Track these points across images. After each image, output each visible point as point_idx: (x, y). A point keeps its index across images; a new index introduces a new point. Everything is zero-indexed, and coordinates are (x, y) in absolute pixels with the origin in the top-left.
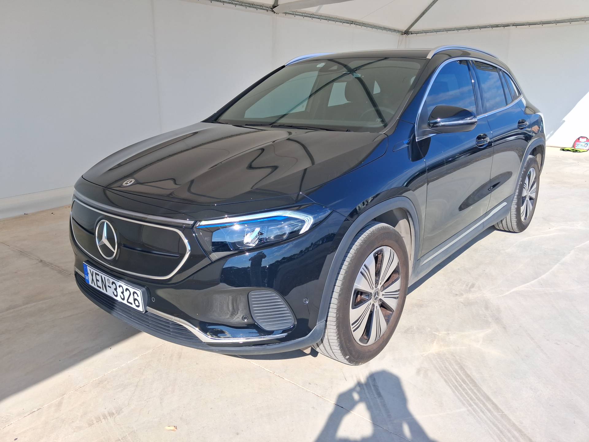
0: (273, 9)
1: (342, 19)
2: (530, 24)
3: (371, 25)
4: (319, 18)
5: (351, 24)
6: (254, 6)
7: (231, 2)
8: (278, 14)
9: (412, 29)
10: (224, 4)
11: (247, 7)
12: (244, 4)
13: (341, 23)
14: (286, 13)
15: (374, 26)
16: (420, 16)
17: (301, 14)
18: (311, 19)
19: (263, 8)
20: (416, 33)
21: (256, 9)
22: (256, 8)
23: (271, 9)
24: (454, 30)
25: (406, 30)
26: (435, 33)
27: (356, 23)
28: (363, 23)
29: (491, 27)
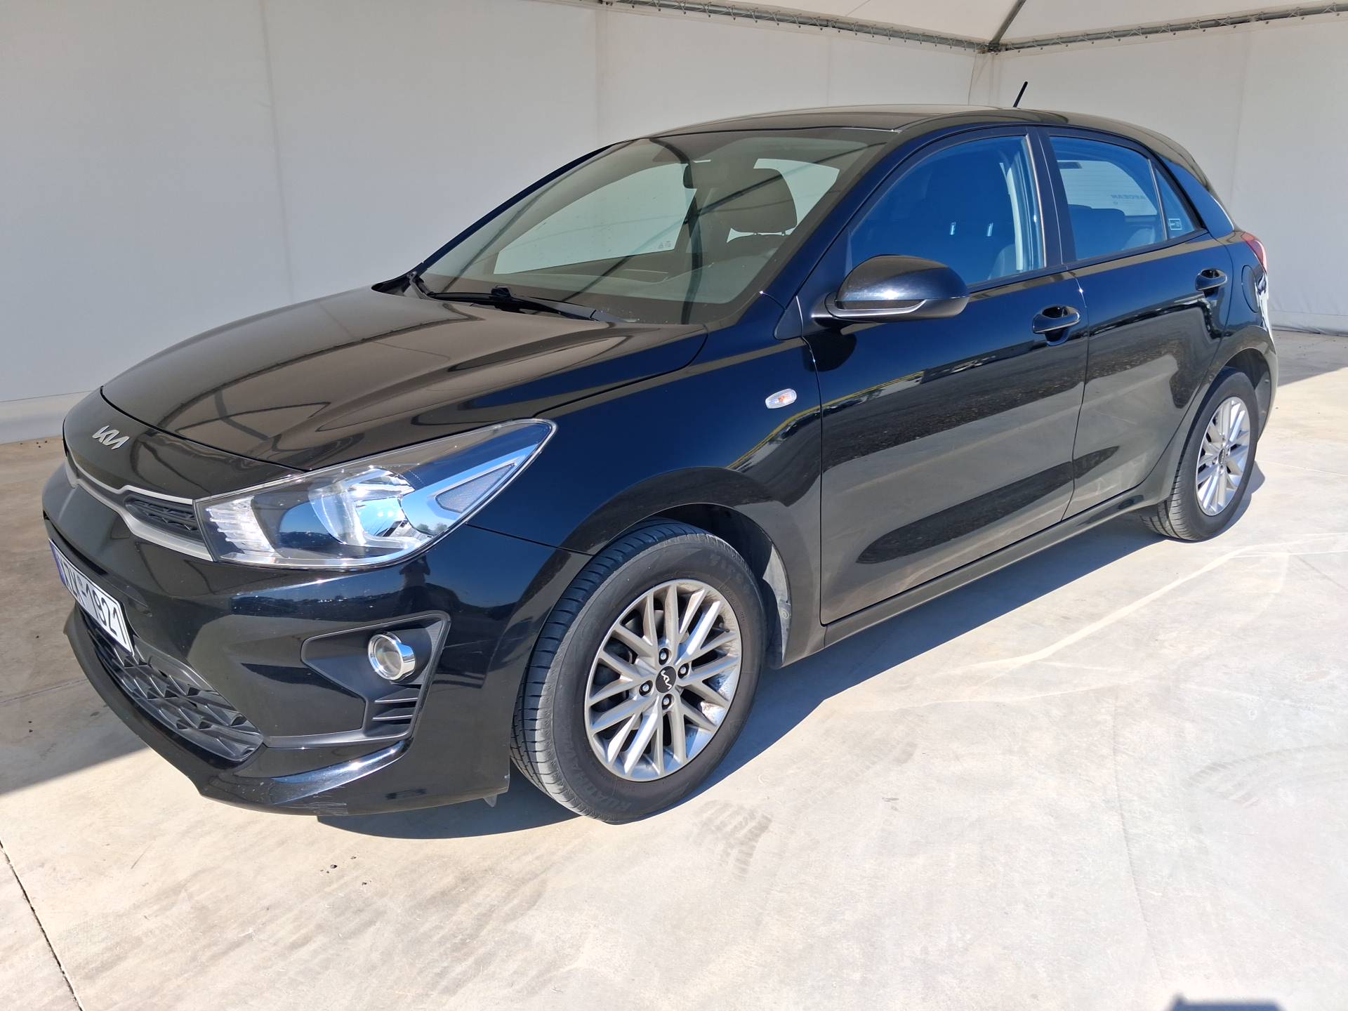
1: (795, 16)
2: (1301, 13)
5: (823, 28)
8: (612, 4)
9: (1006, 38)
13: (795, 26)
14: (633, 2)
15: (896, 32)
17: (677, 4)
20: (1016, 48)
24: (1108, 37)
25: (993, 40)
26: (1065, 45)
27: (837, 25)
28: (859, 23)
29: (1201, 27)
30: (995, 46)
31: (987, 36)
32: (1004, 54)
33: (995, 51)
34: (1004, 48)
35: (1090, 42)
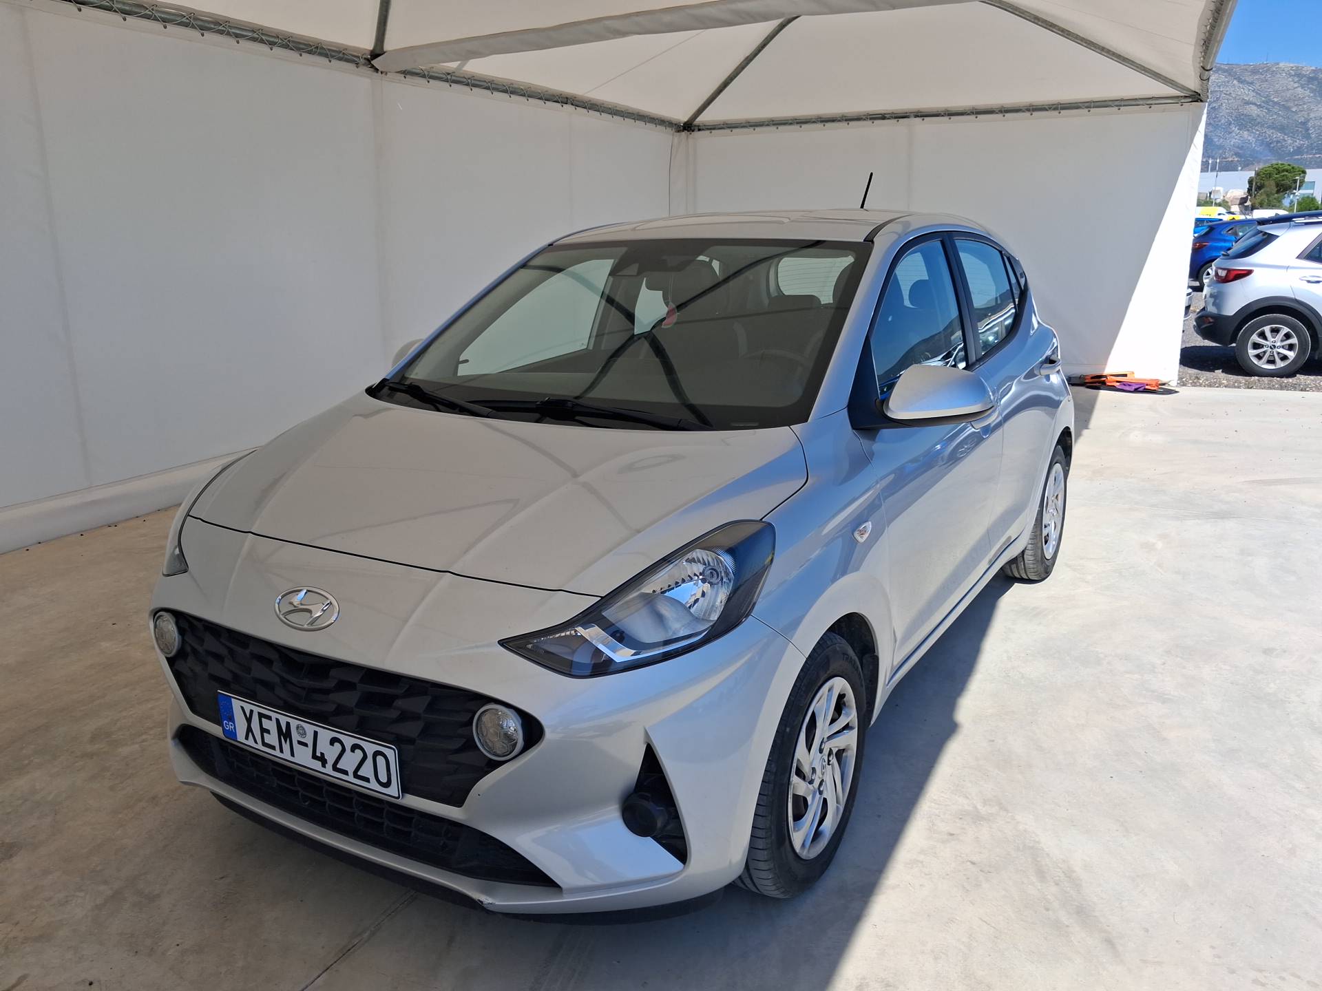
0: (372, 62)
1: (542, 92)
2: (950, 114)
3: (610, 108)
4: (487, 88)
5: (565, 105)
6: (322, 51)
7: (257, 36)
8: (386, 74)
9: (701, 119)
10: (238, 42)
11: (304, 54)
12: (294, 45)
13: (541, 102)
14: (405, 73)
15: (617, 110)
16: (716, 90)
17: (444, 76)
18: (467, 89)
19: (346, 56)
20: (708, 129)
21: (327, 60)
22: (326, 56)
23: (366, 61)
24: (791, 124)
25: (688, 121)
26: (752, 129)
27: (575, 103)
28: (592, 102)
29: (871, 119)
30: (688, 127)
31: (683, 117)
32: (697, 134)
33: (688, 131)
34: (696, 129)
35: (774, 128)
